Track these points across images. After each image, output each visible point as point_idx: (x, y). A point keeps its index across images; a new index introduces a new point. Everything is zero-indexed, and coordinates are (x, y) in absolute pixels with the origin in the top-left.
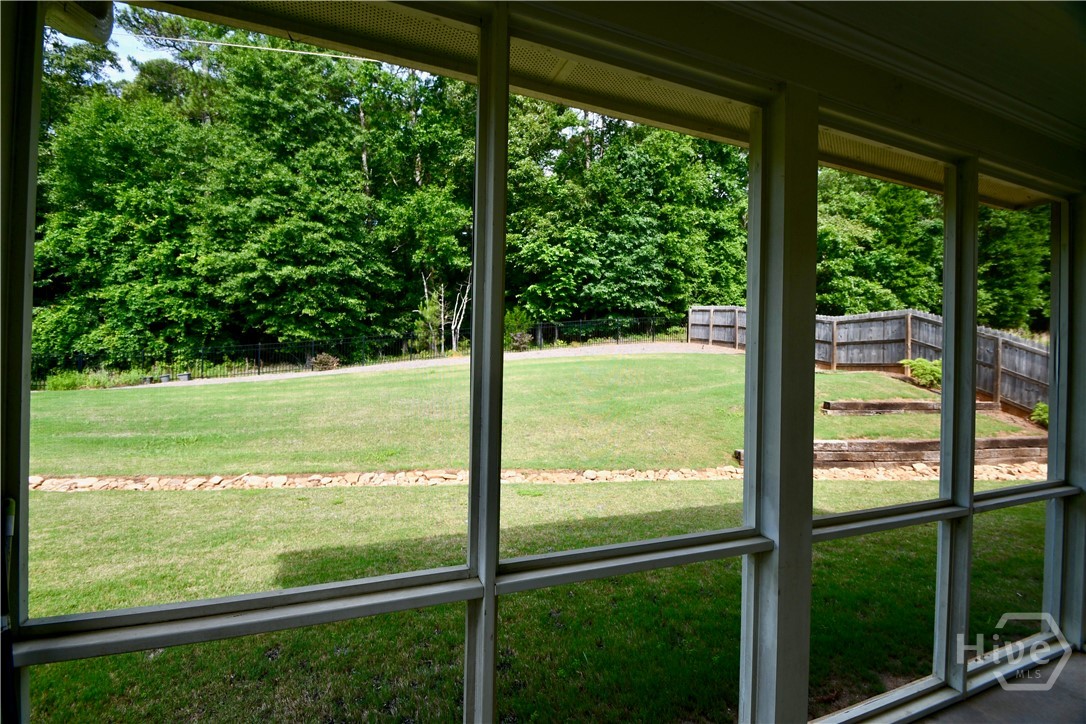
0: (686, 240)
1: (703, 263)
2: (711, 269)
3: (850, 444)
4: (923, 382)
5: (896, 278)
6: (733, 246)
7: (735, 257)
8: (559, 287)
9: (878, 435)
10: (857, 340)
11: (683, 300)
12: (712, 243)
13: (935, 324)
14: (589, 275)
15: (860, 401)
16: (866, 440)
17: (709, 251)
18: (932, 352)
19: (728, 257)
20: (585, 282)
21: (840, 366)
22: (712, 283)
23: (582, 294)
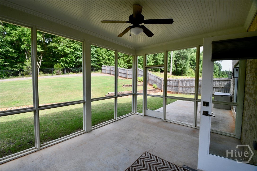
0: (102, 50)
1: (106, 56)
2: (108, 57)
3: (125, 92)
4: (139, 81)
5: (141, 62)
6: (112, 53)
7: (112, 55)
8: (70, 59)
9: (130, 90)
10: (131, 73)
11: (102, 64)
12: (107, 51)
13: (141, 71)
14: (78, 56)
15: (129, 84)
16: (128, 91)
17: (107, 53)
18: (141, 76)
19: (111, 55)
20: (77, 58)
21: (128, 78)
22: (108, 60)
23: (77, 61)
